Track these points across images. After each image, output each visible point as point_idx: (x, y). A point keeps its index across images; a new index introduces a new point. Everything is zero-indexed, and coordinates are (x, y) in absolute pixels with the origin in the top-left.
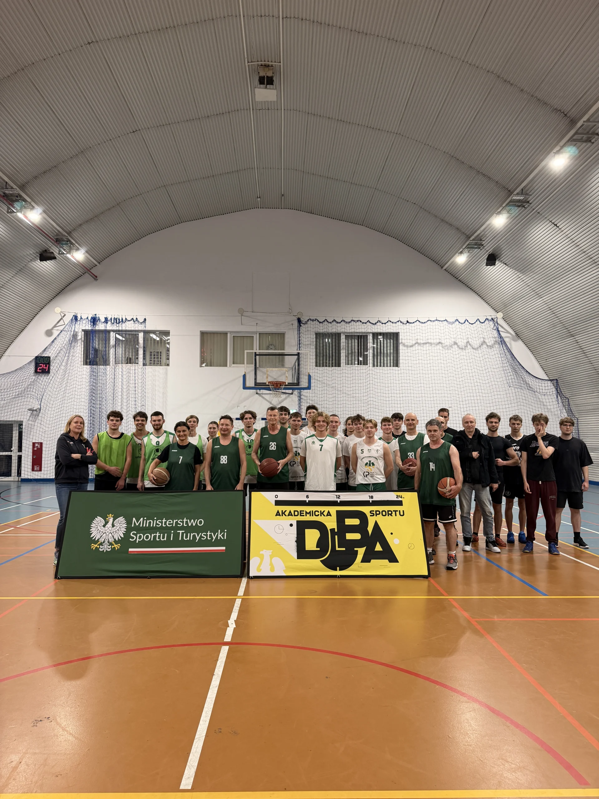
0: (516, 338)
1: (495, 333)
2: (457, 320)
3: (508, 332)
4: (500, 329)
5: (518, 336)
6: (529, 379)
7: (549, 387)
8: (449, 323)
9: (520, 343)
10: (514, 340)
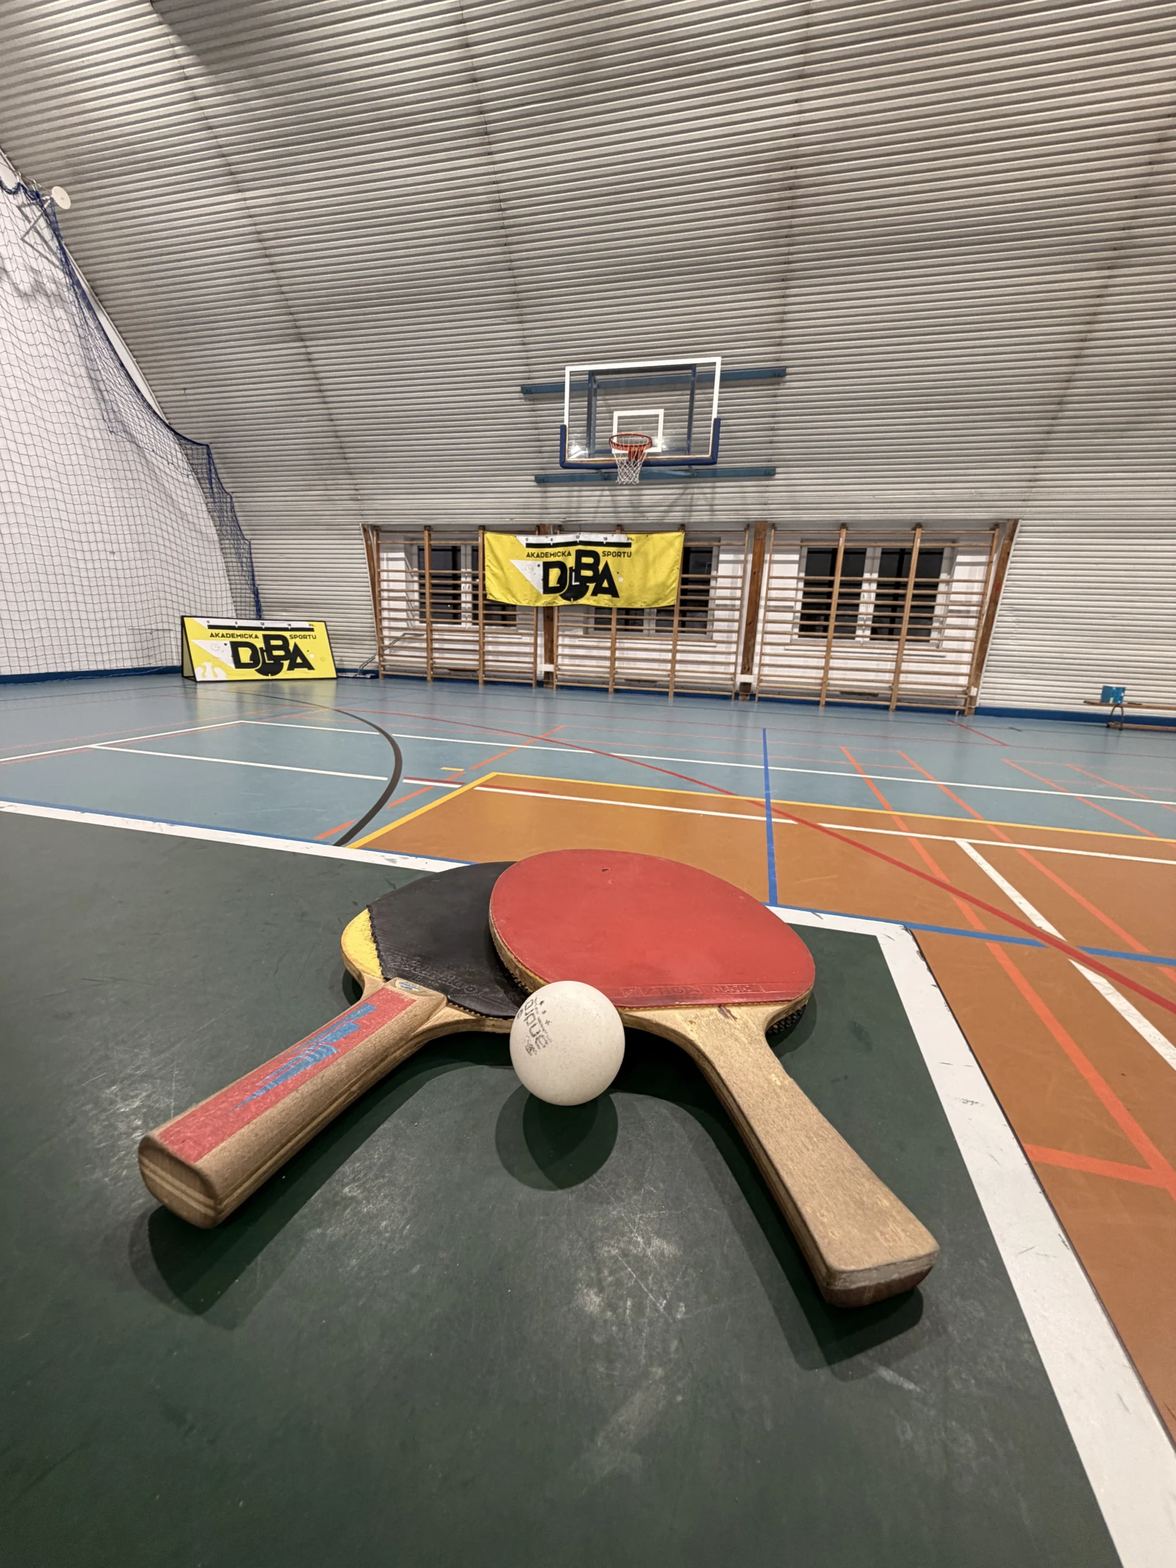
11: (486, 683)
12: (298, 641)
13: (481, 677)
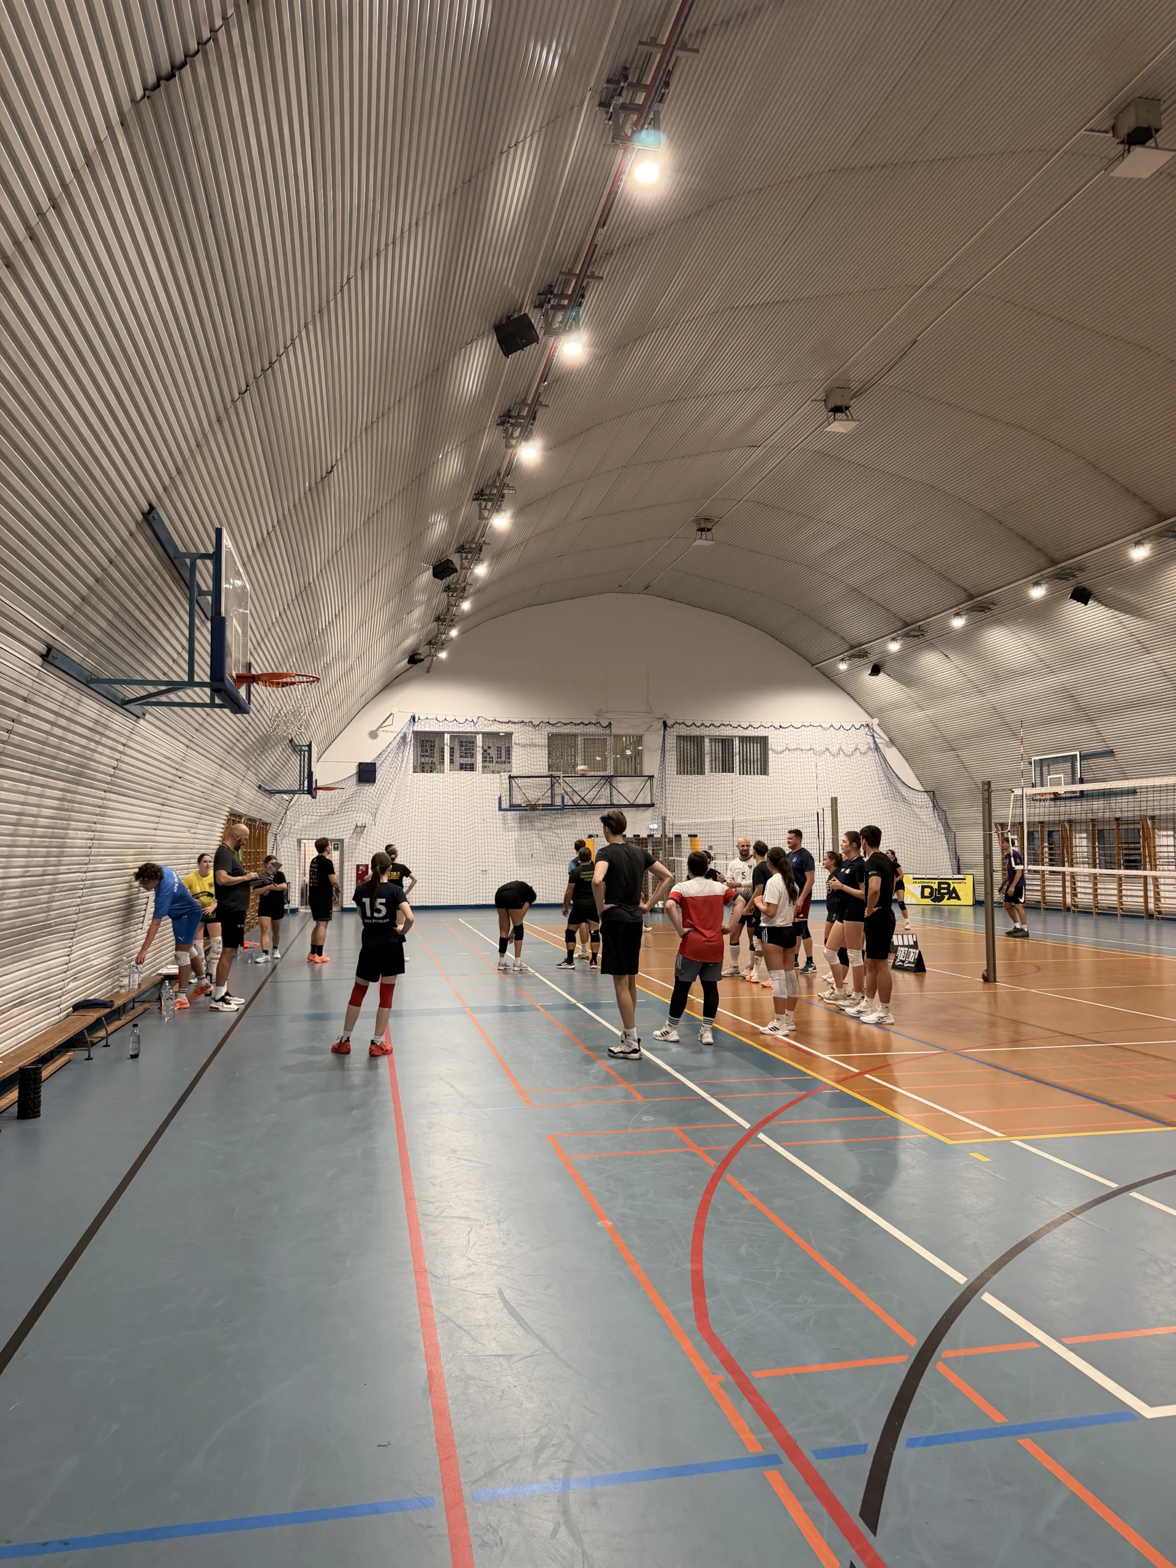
0: (890, 744)
1: (871, 740)
2: (832, 726)
3: (882, 738)
4: (875, 735)
5: (892, 742)
6: (905, 791)
7: (925, 799)
8: (824, 729)
9: (894, 749)
10: (888, 747)
11: (1046, 909)
12: (955, 885)
13: (1042, 905)
